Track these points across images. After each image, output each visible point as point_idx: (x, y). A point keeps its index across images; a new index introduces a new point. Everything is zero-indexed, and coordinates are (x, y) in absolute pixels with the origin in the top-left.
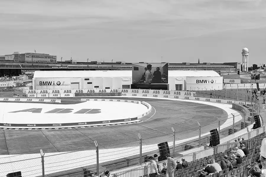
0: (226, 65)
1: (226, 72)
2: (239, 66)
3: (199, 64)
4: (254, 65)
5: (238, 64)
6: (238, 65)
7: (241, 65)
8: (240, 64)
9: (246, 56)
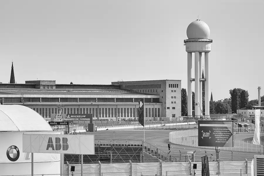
0: (120, 91)
1: (120, 118)
2: (173, 94)
3: (12, 84)
4: (234, 93)
5: (171, 86)
6: (168, 90)
7: (184, 91)
8: (177, 86)
9: (200, 53)
